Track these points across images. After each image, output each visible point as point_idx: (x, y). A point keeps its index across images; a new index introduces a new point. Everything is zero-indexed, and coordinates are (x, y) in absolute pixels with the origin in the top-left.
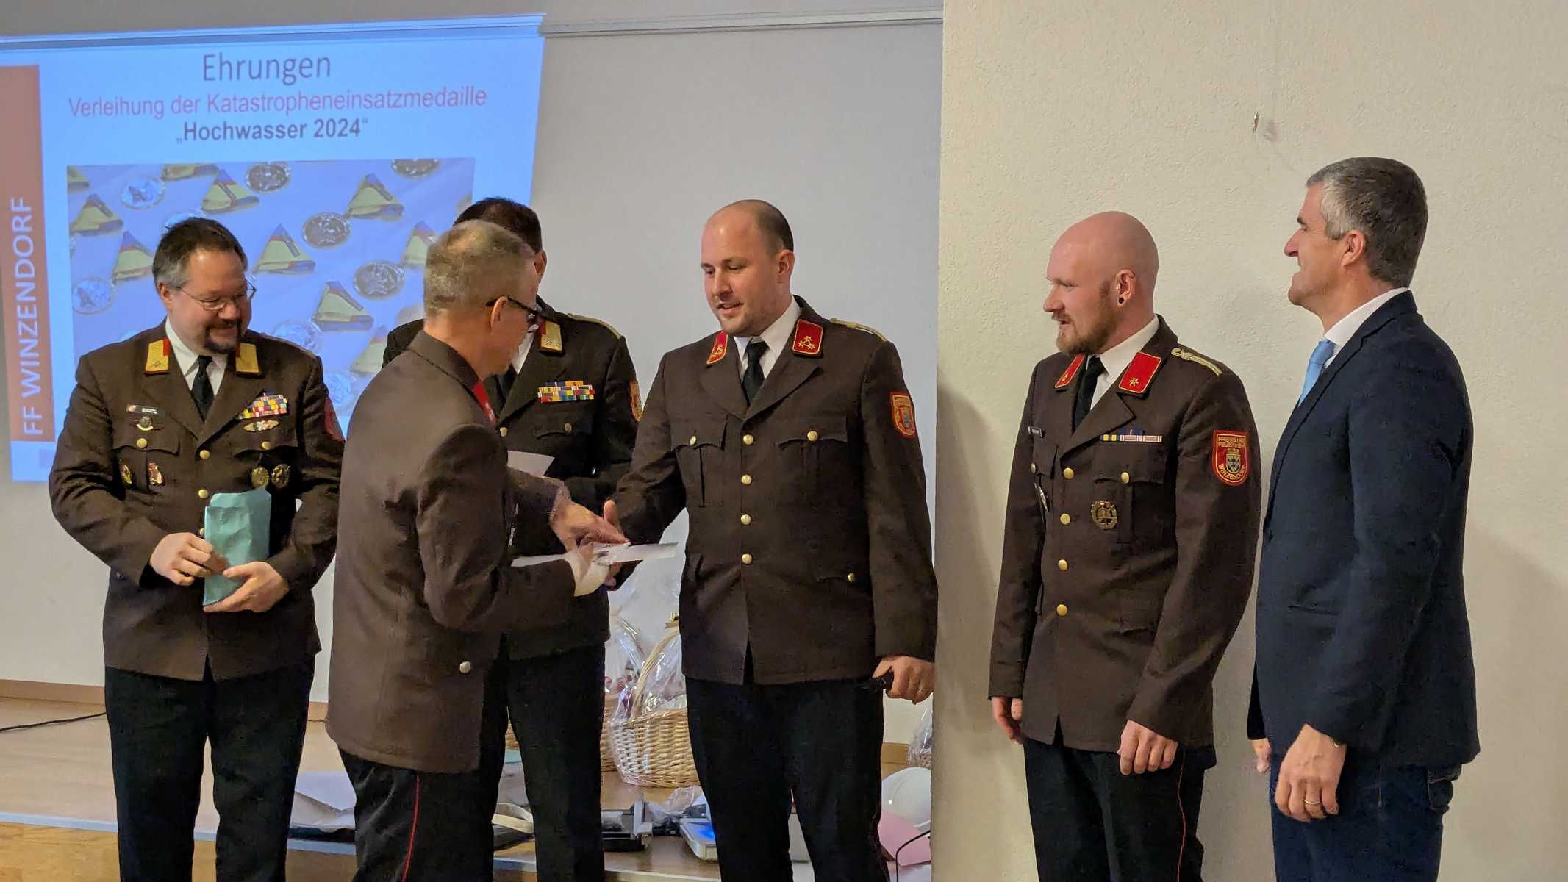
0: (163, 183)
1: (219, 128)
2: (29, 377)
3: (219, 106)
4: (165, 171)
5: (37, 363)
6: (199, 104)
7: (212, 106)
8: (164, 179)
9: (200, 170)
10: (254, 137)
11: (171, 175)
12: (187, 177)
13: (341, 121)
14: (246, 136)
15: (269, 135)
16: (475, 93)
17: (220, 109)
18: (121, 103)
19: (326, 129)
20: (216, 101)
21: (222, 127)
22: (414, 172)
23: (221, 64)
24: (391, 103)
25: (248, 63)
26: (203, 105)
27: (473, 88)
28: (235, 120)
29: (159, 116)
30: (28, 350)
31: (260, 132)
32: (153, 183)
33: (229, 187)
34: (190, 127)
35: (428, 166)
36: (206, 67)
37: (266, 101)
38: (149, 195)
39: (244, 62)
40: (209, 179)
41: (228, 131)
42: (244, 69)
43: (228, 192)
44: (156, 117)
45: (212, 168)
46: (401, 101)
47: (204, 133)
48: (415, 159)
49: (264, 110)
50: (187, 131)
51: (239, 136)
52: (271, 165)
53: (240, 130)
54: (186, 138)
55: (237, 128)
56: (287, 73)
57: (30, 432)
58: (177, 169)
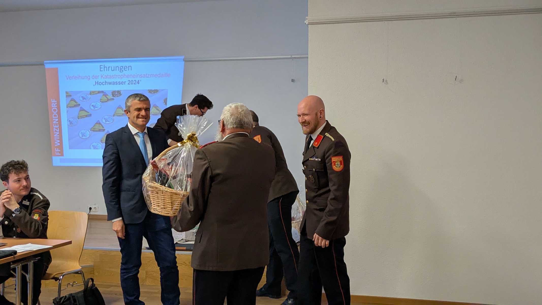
0: (90, 95)
1: (104, 82)
2: (57, 141)
3: (104, 77)
4: (91, 93)
5: (59, 138)
6: (99, 77)
7: (102, 77)
8: (90, 94)
9: (99, 92)
10: (113, 85)
11: (92, 93)
12: (96, 94)
13: (134, 81)
14: (111, 84)
15: (117, 84)
16: (168, 74)
17: (104, 78)
18: (79, 77)
19: (130, 83)
20: (103, 76)
21: (105, 82)
22: (153, 92)
23: (104, 67)
24: (147, 76)
25: (111, 67)
26: (100, 77)
27: (167, 73)
28: (108, 80)
29: (89, 79)
30: (56, 135)
31: (114, 83)
32: (88, 95)
33: (107, 96)
34: (97, 82)
35: (156, 91)
36: (100, 68)
37: (116, 76)
38: (87, 98)
39: (110, 67)
40: (102, 94)
41: (106, 83)
42: (110, 68)
43: (106, 97)
44: (88, 80)
45: (102, 92)
46: (149, 76)
47: (100, 84)
48: (153, 90)
49: (115, 78)
50: (96, 83)
51: (109, 84)
52: (117, 91)
53: (109, 82)
54: (96, 85)
55: (108, 82)
56: (121, 69)
57: (57, 154)
58: (93, 92)
